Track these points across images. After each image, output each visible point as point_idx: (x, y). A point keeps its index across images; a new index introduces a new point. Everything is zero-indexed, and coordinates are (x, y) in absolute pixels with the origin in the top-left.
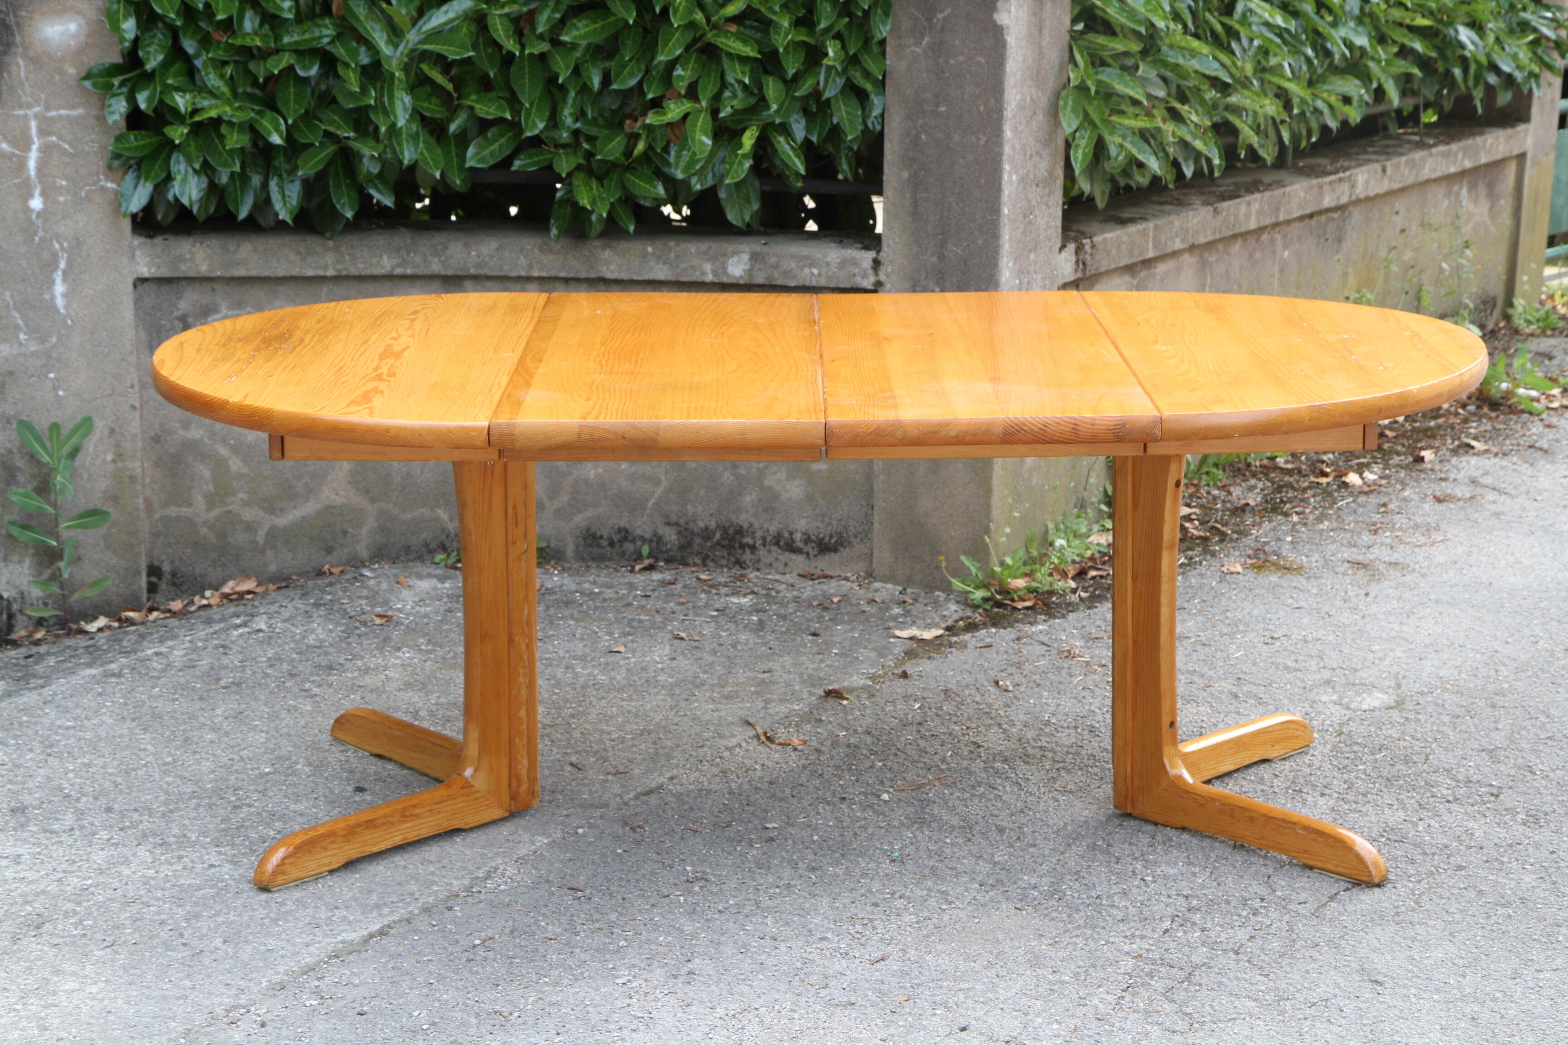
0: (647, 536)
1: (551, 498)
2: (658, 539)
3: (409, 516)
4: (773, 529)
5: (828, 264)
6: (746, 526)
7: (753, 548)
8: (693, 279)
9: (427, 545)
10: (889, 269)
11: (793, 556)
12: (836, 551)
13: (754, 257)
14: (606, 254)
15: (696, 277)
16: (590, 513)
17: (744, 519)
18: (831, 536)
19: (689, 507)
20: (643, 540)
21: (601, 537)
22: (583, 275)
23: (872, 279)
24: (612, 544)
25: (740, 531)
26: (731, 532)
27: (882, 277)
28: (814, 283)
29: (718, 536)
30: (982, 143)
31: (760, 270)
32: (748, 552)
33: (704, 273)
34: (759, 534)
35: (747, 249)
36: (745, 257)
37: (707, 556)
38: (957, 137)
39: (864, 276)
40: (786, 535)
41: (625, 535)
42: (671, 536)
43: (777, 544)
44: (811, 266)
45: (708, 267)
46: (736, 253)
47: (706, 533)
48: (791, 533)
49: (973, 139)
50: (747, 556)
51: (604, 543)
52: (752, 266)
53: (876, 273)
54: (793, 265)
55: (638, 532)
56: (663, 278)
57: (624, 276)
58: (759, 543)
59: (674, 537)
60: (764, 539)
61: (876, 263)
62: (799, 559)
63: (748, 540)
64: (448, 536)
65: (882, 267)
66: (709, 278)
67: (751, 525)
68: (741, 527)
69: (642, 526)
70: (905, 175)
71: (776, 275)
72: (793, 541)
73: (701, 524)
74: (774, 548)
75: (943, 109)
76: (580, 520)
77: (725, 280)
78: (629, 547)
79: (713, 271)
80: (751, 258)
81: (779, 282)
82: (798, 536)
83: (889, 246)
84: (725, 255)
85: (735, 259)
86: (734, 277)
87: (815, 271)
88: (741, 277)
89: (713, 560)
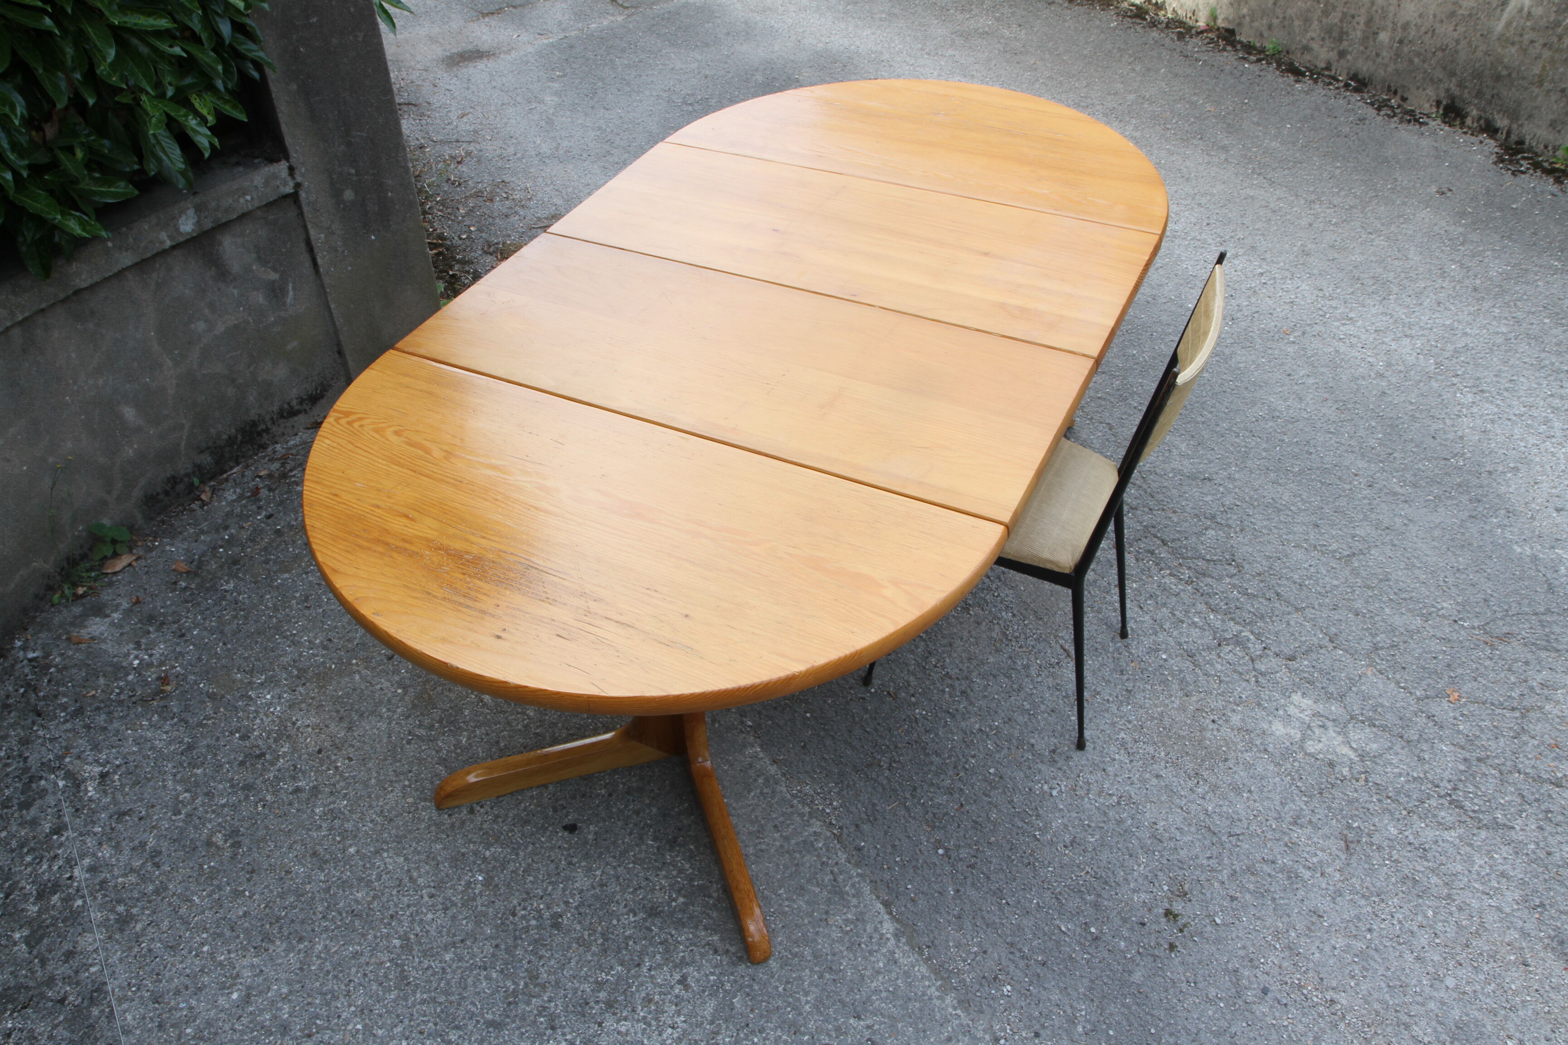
0: (190, 471)
1: (109, 492)
2: (199, 467)
3: (13, 586)
4: (275, 408)
5: (256, 187)
6: (256, 418)
7: (267, 430)
8: (155, 252)
9: (36, 596)
10: (303, 170)
11: (296, 418)
12: (322, 397)
13: (199, 209)
14: (74, 267)
15: (158, 247)
16: (142, 482)
17: (253, 414)
18: (316, 389)
19: (212, 430)
20: (187, 475)
21: (158, 494)
22: (62, 296)
23: (291, 184)
24: (167, 493)
25: (254, 424)
26: (248, 428)
27: (299, 179)
28: (250, 208)
29: (240, 437)
30: (360, 39)
31: (206, 217)
32: (264, 435)
33: (162, 243)
34: (268, 418)
35: (190, 205)
36: (191, 212)
37: (238, 456)
38: (335, 41)
39: (285, 184)
40: (286, 406)
41: (174, 480)
42: (207, 459)
43: (282, 417)
44: (244, 194)
45: (164, 236)
46: (182, 212)
47: (231, 441)
48: (289, 404)
49: (351, 38)
50: (265, 438)
51: (161, 497)
52: (199, 217)
53: (293, 178)
54: (230, 201)
55: (182, 472)
56: (130, 263)
57: (97, 278)
58: (269, 424)
59: (209, 459)
60: (272, 419)
61: (291, 169)
62: (301, 418)
63: (263, 427)
64: (49, 577)
65: (297, 172)
66: (168, 243)
67: (260, 415)
68: (254, 421)
69: (183, 466)
70: (294, 87)
71: (220, 215)
72: (292, 408)
73: (225, 437)
74: (281, 421)
75: (315, 20)
76: (137, 493)
77: (182, 239)
78: (181, 487)
79: (169, 237)
80: (196, 212)
81: (224, 220)
82: (294, 403)
83: (296, 152)
84: (174, 218)
85: (184, 217)
86: (188, 233)
87: (248, 198)
88: (193, 230)
89: (243, 457)
